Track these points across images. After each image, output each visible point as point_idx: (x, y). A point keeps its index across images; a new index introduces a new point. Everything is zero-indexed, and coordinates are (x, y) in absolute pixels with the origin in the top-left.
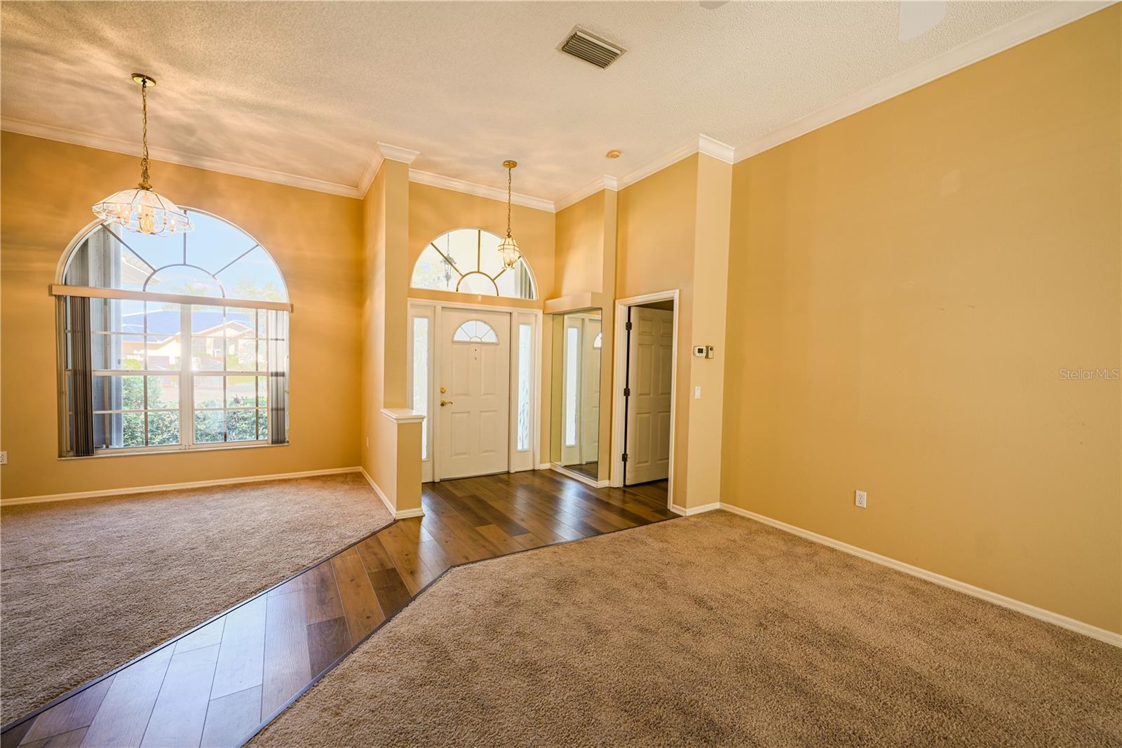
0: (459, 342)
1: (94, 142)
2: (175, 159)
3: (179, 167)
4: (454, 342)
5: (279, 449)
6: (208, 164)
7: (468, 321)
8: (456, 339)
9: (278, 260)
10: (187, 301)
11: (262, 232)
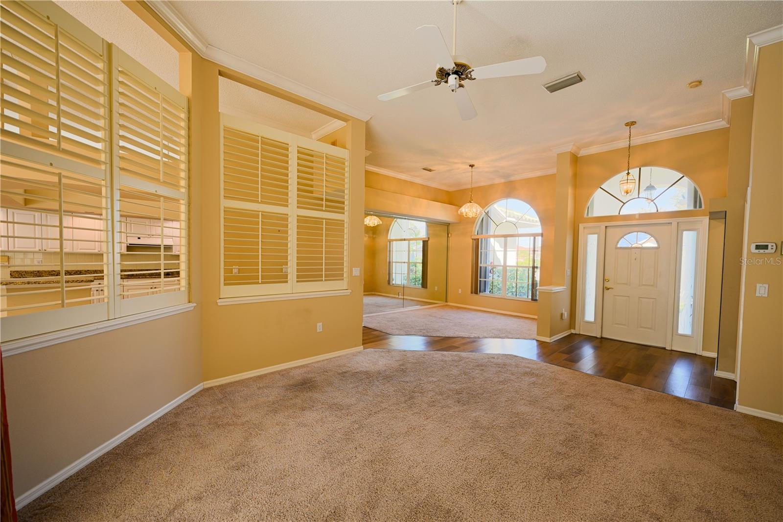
0: (621, 248)
1: (482, 184)
2: (503, 181)
3: (505, 183)
4: (617, 248)
5: (534, 303)
6: (513, 178)
7: (629, 233)
8: (619, 246)
9: (538, 212)
10: (506, 236)
11: (531, 201)
